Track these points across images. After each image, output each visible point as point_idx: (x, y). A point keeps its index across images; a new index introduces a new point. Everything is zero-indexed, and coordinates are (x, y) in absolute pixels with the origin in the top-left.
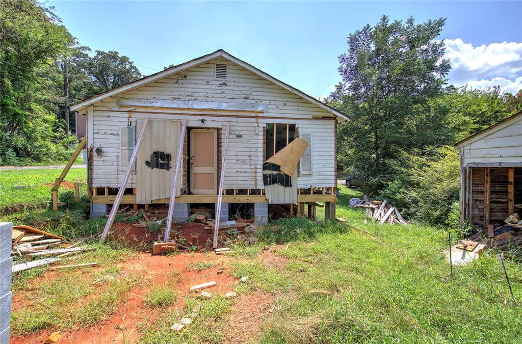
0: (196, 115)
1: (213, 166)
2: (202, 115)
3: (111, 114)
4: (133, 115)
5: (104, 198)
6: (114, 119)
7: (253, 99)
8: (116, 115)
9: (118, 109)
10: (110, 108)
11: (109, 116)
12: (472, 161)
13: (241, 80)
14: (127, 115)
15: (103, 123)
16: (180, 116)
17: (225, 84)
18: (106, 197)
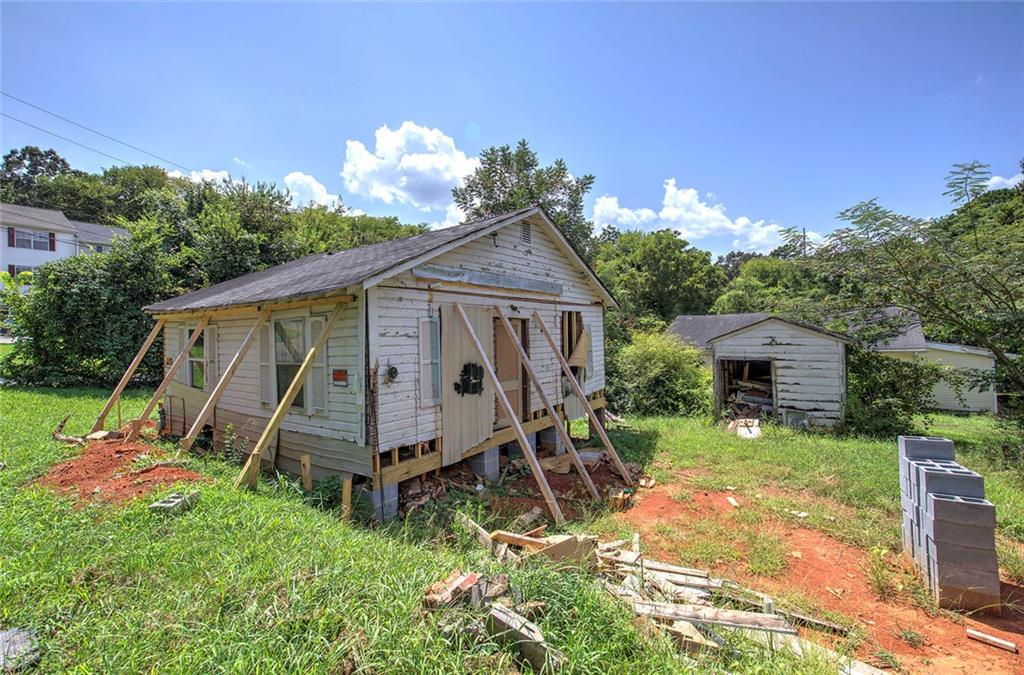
0: (503, 298)
1: (517, 379)
2: (510, 298)
3: (405, 294)
4: (437, 297)
5: (394, 470)
6: (409, 304)
7: (552, 276)
8: (411, 297)
9: (414, 286)
10: (402, 282)
11: (400, 299)
12: (722, 355)
13: (544, 249)
14: (426, 296)
15: (392, 313)
16: (489, 299)
17: (529, 252)
18: (398, 469)
